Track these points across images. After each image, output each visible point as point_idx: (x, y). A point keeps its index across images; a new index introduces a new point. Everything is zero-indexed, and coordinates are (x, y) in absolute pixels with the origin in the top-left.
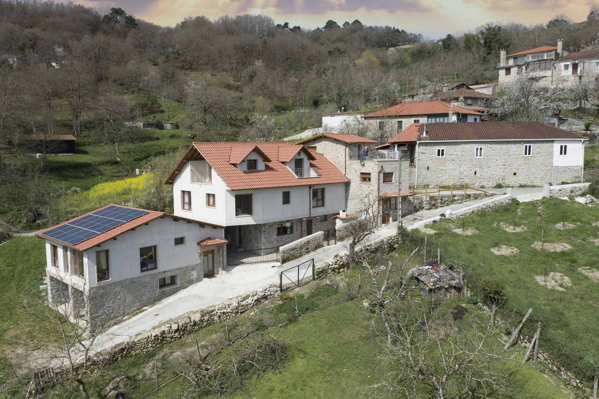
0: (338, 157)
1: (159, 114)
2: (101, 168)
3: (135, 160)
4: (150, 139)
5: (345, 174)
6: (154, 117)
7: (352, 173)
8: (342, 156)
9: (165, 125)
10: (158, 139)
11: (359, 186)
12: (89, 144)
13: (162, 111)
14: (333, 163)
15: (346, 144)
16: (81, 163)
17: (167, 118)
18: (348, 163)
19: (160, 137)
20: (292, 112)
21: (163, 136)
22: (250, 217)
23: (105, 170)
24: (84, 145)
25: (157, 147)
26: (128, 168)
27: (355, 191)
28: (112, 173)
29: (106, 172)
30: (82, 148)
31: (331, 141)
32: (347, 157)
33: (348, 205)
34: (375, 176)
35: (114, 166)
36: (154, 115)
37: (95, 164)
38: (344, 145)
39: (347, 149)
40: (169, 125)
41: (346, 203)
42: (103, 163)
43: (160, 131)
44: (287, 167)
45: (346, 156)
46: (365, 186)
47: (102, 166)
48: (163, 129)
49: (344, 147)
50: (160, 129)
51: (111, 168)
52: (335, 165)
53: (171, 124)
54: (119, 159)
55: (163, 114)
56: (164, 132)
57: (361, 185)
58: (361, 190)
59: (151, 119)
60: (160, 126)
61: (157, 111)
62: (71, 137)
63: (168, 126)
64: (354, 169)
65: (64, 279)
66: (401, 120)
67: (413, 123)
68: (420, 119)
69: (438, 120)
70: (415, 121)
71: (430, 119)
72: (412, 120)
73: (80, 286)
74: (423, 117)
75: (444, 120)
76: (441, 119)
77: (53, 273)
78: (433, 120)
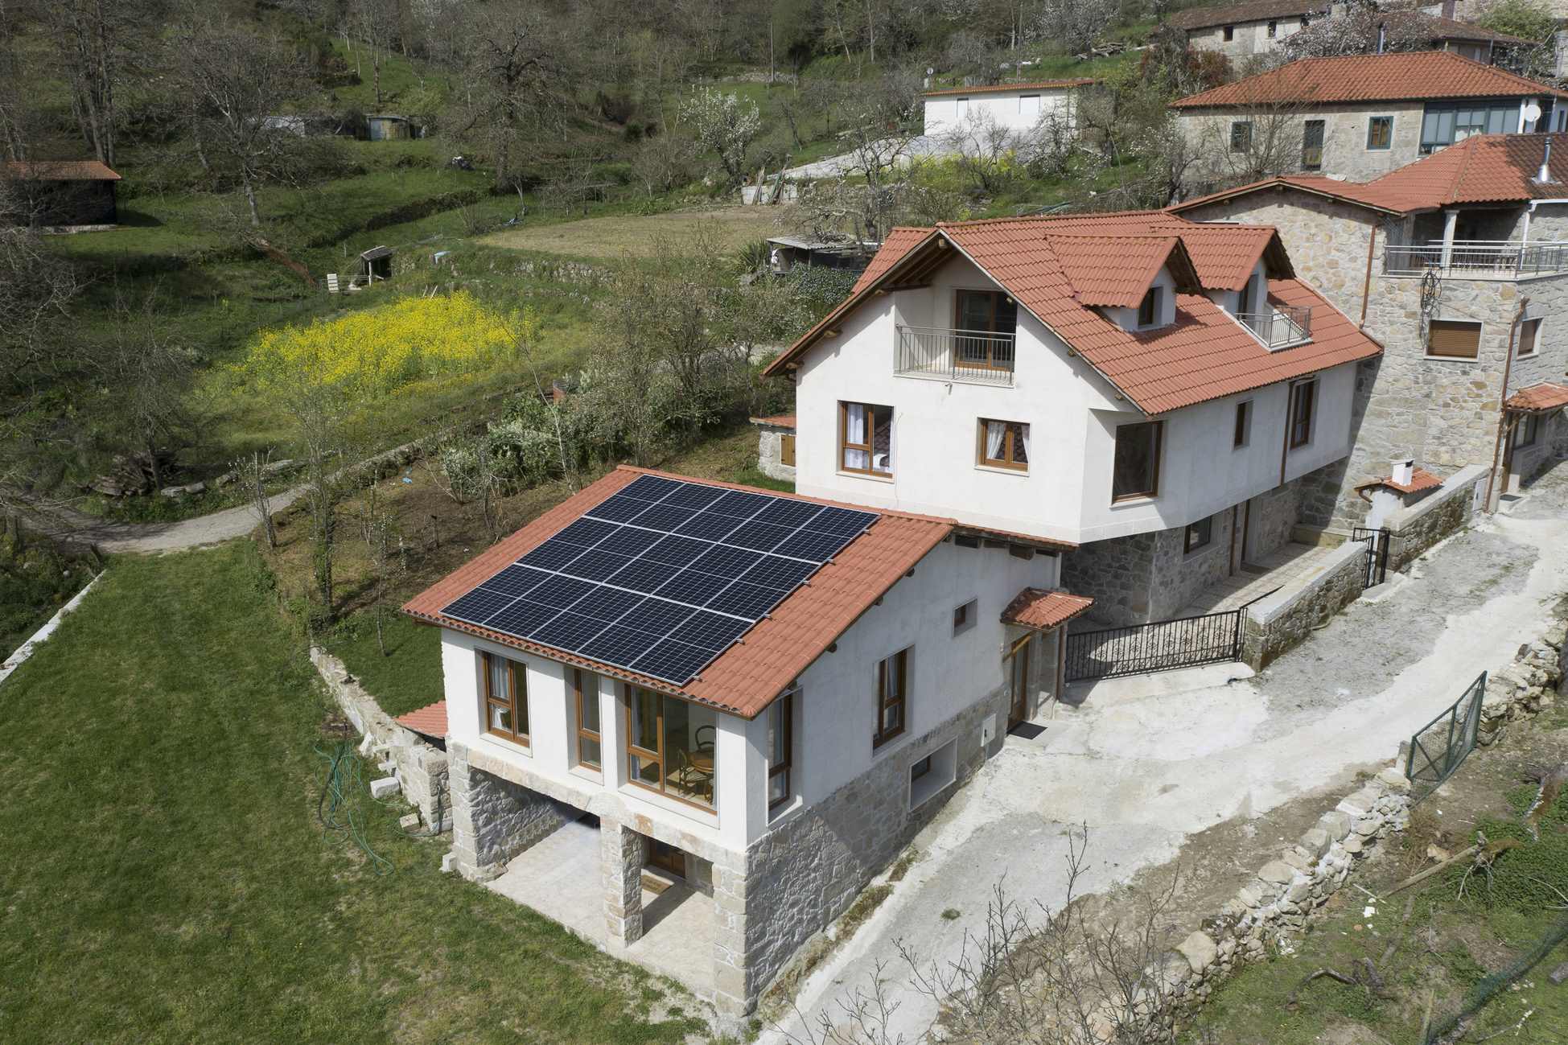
0: (1333, 264)
1: (345, 89)
2: (219, 272)
3: (316, 244)
4: (339, 172)
5: (1362, 326)
6: (334, 99)
7: (1392, 323)
8: (1354, 260)
9: (375, 125)
10: (361, 171)
11: (1421, 370)
12: (153, 190)
13: (355, 80)
14: (1312, 286)
15: (1378, 217)
16: (152, 256)
17: (375, 102)
18: (1378, 285)
19: (366, 165)
20: (725, 79)
21: (376, 161)
22: (1152, 507)
23: (232, 278)
24: (134, 195)
25: (368, 200)
26: (303, 271)
27: (1400, 385)
28: (256, 288)
29: (237, 288)
30: (131, 204)
31: (1305, 206)
32: (1378, 264)
33: (1361, 433)
34: (1499, 333)
35: (254, 264)
36: (333, 91)
37: (196, 260)
38: (1367, 222)
39: (1381, 237)
40: (388, 124)
41: (1355, 427)
42: (220, 257)
43: (359, 145)
44: (1221, 308)
45: (1371, 258)
46: (1446, 370)
47: (218, 267)
48: (370, 139)
49: (1368, 229)
50: (361, 139)
51: (247, 272)
52: (1319, 292)
53: (394, 120)
54: (264, 242)
55: (357, 89)
56: (377, 147)
57: (1432, 365)
58: (1426, 383)
59: (323, 104)
60: (358, 128)
61: (340, 78)
62: (98, 170)
63: (385, 129)
64: (1402, 307)
65: (570, 792)
66: (1320, 117)
67: (1366, 129)
68: (1396, 115)
69: (1464, 117)
70: (1375, 121)
71: (1432, 117)
72: (1365, 118)
73: (684, 836)
74: (1408, 109)
75: (1488, 118)
76: (1479, 117)
77: (496, 762)
78: (1446, 118)
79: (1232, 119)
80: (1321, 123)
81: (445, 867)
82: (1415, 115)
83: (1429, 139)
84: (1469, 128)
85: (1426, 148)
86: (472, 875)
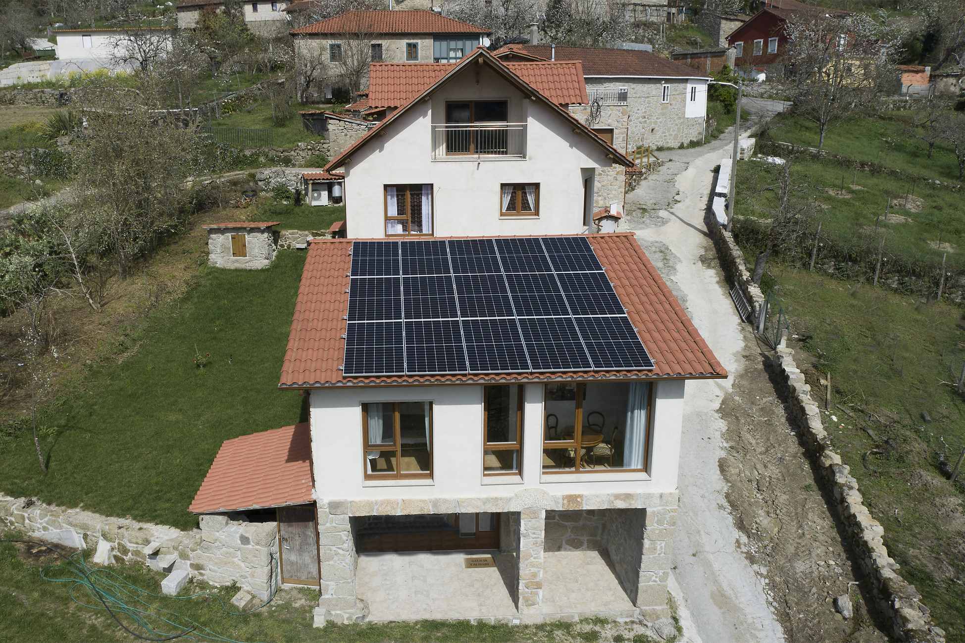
65: (486, 501)
66: (379, 42)
67: (405, 49)
68: (419, 41)
69: (453, 44)
70: (409, 45)
71: (438, 43)
72: (403, 43)
73: (617, 497)
74: (425, 39)
75: (464, 45)
76: (460, 44)
77: (388, 502)
78: (444, 44)
79: (331, 42)
80: (380, 45)
81: (319, 622)
82: (429, 42)
83: (438, 56)
84: (455, 50)
85: (437, 60)
86: (349, 618)
